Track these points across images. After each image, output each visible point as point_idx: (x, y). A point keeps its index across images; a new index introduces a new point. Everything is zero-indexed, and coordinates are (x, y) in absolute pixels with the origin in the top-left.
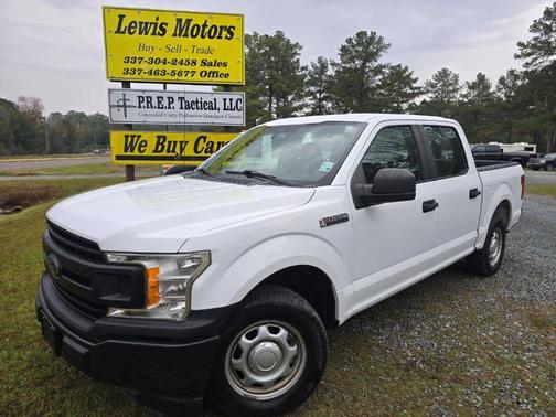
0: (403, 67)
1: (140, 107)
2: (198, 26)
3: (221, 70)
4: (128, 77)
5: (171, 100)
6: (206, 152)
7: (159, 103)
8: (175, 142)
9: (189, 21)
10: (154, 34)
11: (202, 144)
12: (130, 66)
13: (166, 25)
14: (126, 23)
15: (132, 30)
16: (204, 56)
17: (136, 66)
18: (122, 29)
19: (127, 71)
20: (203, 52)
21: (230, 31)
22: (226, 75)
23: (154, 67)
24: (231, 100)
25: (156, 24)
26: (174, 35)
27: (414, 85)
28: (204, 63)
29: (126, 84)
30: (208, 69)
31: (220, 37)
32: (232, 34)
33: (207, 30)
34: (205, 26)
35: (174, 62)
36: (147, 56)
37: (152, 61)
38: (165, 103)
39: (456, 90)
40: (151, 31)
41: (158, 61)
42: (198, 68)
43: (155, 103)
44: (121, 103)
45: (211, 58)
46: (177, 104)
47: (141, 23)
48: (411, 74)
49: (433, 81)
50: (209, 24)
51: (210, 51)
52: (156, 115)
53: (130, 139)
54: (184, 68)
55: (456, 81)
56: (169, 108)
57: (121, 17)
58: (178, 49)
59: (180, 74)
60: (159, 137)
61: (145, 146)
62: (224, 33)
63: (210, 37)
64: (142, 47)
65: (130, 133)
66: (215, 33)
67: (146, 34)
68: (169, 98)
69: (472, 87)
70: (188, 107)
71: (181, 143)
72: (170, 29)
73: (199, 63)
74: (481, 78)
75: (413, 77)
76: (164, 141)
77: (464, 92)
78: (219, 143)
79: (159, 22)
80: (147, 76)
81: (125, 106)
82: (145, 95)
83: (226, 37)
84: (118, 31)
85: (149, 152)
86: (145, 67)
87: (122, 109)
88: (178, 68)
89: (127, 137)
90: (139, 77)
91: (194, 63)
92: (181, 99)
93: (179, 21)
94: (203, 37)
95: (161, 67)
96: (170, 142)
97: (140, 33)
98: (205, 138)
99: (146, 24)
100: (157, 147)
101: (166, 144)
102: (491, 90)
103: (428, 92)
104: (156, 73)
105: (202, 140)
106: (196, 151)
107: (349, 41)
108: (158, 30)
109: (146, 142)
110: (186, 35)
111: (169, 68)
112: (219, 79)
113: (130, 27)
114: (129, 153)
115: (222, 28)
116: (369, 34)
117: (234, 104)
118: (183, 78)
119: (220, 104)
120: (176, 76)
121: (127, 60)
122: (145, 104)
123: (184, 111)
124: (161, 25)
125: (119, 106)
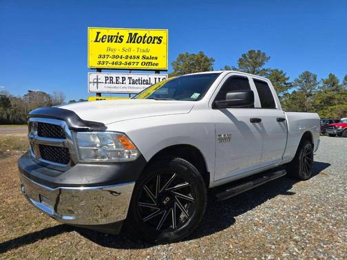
0: (279, 70)
1: (106, 83)
2: (141, 37)
3: (154, 61)
4: (100, 66)
5: (124, 79)
7: (117, 80)
9: (136, 34)
10: (116, 42)
12: (102, 60)
13: (123, 37)
14: (100, 36)
15: (104, 40)
16: (144, 54)
17: (105, 60)
18: (98, 40)
19: (100, 63)
20: (144, 51)
21: (159, 39)
22: (157, 64)
23: (115, 60)
24: (159, 79)
25: (117, 36)
26: (127, 42)
27: (287, 82)
28: (144, 57)
30: (146, 61)
31: (154, 43)
32: (161, 41)
33: (146, 39)
34: (145, 37)
35: (127, 57)
36: (111, 54)
37: (114, 57)
38: (120, 80)
39: (315, 85)
40: (114, 40)
41: (117, 57)
42: (141, 60)
43: (114, 80)
44: (96, 81)
45: (148, 55)
46: (127, 81)
47: (109, 36)
48: (285, 75)
49: (300, 79)
50: (148, 36)
51: (147, 51)
52: (115, 87)
54: (132, 60)
55: (315, 79)
56: (123, 83)
57: (98, 33)
58: (129, 50)
59: (130, 64)
62: (156, 41)
63: (148, 43)
64: (109, 49)
65: (100, 98)
66: (151, 41)
67: (112, 42)
69: (326, 83)
70: (134, 83)
72: (125, 39)
73: (141, 57)
74: (332, 77)
75: (286, 77)
77: (321, 85)
79: (119, 36)
80: (111, 66)
81: (97, 83)
82: (109, 76)
83: (157, 43)
84: (96, 41)
86: (110, 60)
87: (96, 84)
88: (129, 60)
90: (107, 66)
91: (138, 57)
92: (130, 78)
93: (131, 34)
94: (144, 43)
95: (119, 60)
97: (108, 42)
99: (112, 36)
102: (339, 84)
103: (296, 85)
104: (116, 63)
107: (244, 56)
108: (118, 39)
110: (134, 42)
111: (124, 61)
112: (152, 67)
113: (103, 38)
115: (155, 37)
116: (256, 52)
118: (131, 67)
119: (153, 81)
120: (127, 66)
121: (100, 57)
122: (109, 81)
123: (131, 85)
124: (120, 37)
125: (94, 82)
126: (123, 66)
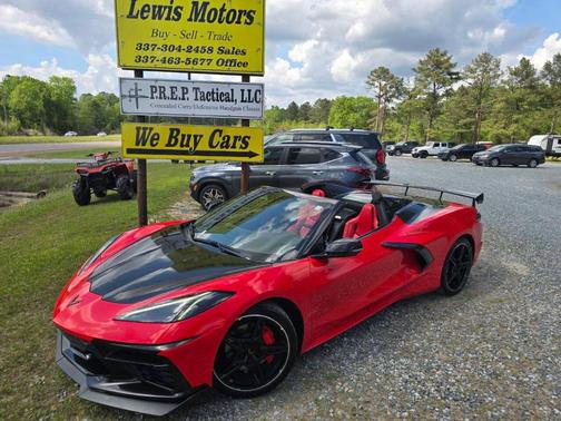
0: (441, 51)
1: (152, 98)
2: (215, 10)
3: (240, 58)
4: (141, 65)
5: (185, 91)
6: (222, 147)
7: (173, 93)
8: (189, 136)
9: (205, 4)
10: (168, 18)
11: (218, 139)
12: (143, 53)
13: (182, 8)
14: (138, 7)
15: (145, 15)
16: (222, 43)
17: (149, 53)
18: (134, 14)
19: (139, 59)
20: (221, 38)
21: (250, 15)
22: (245, 64)
23: (168, 54)
24: (249, 91)
25: (170, 8)
26: (190, 20)
27: (452, 70)
28: (221, 50)
29: (139, 73)
30: (225, 57)
31: (238, 22)
32: (252, 19)
33: (225, 14)
34: (223, 10)
35: (189, 49)
36: (160, 42)
37: (166, 48)
38: (179, 93)
39: (497, 76)
40: (165, 15)
41: (172, 48)
42: (215, 56)
43: (168, 93)
44: (133, 93)
45: (228, 45)
46: (191, 95)
47: (154, 7)
48: (449, 58)
49: (473, 66)
50: (228, 8)
51: (228, 38)
52: (169, 106)
53: (141, 132)
54: (199, 56)
55: (497, 66)
56: (183, 99)
58: (194, 34)
59: (195, 62)
60: (172, 130)
61: (158, 139)
62: (244, 18)
63: (228, 22)
64: (155, 33)
65: (142, 125)
66: (234, 18)
67: (160, 18)
68: (183, 88)
69: (515, 73)
70: (203, 99)
71: (195, 136)
72: (186, 13)
73: (215, 50)
74: (525, 64)
75: (451, 61)
76: (178, 134)
77: (505, 78)
78: (236, 138)
79: (174, 6)
80: (160, 65)
81: (137, 97)
82: (157, 85)
83: (246, 23)
84: (130, 15)
85: (161, 145)
86: (159, 54)
87: (134, 100)
88: (193, 55)
89: (138, 129)
90: (152, 65)
91: (211, 50)
92: (196, 89)
93: (195, 4)
94: (220, 22)
95: (175, 54)
96: (183, 136)
97: (154, 18)
98: (221, 132)
99: (160, 7)
100: (170, 140)
101: (180, 138)
102: (536, 76)
103: (467, 77)
104: (170, 61)
105: (218, 133)
106: (211, 145)
108: (172, 14)
109: (158, 135)
110: (202, 20)
111: (183, 55)
112: (236, 68)
113: (143, 11)
114: (140, 147)
115: (240, 12)
117: (252, 95)
118: (198, 66)
119: (237, 96)
120: (191, 65)
121: (140, 47)
122: (157, 94)
123: (199, 103)
124: (176, 9)
125: (130, 96)
126: (182, 66)
